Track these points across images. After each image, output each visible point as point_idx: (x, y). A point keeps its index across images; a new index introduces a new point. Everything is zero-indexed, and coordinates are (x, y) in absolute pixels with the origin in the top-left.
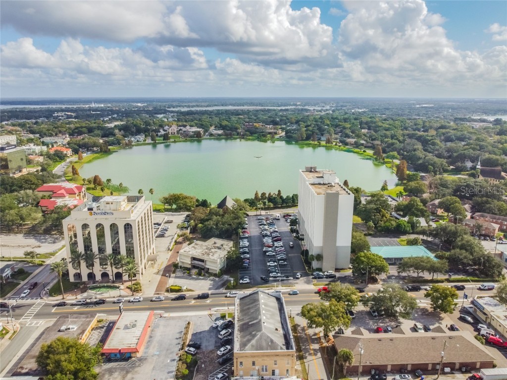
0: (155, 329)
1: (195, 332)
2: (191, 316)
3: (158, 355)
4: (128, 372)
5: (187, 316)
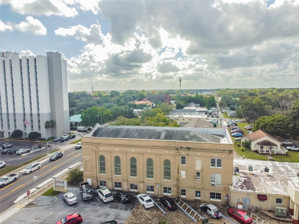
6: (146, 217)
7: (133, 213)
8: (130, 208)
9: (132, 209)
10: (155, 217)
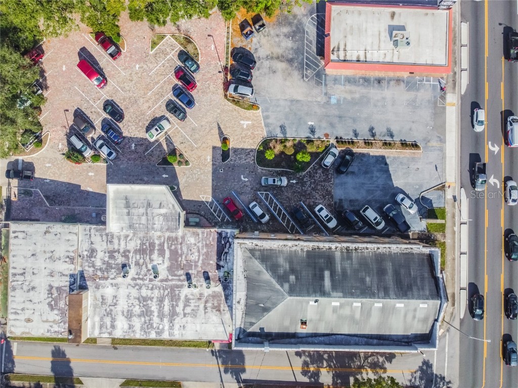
0: (402, 85)
1: (388, 161)
2: (442, 150)
3: (328, 103)
4: (290, 61)
5: (442, 140)
6: (318, 193)
7: (332, 197)
8: (337, 204)
9: (335, 203)
10: (309, 194)
